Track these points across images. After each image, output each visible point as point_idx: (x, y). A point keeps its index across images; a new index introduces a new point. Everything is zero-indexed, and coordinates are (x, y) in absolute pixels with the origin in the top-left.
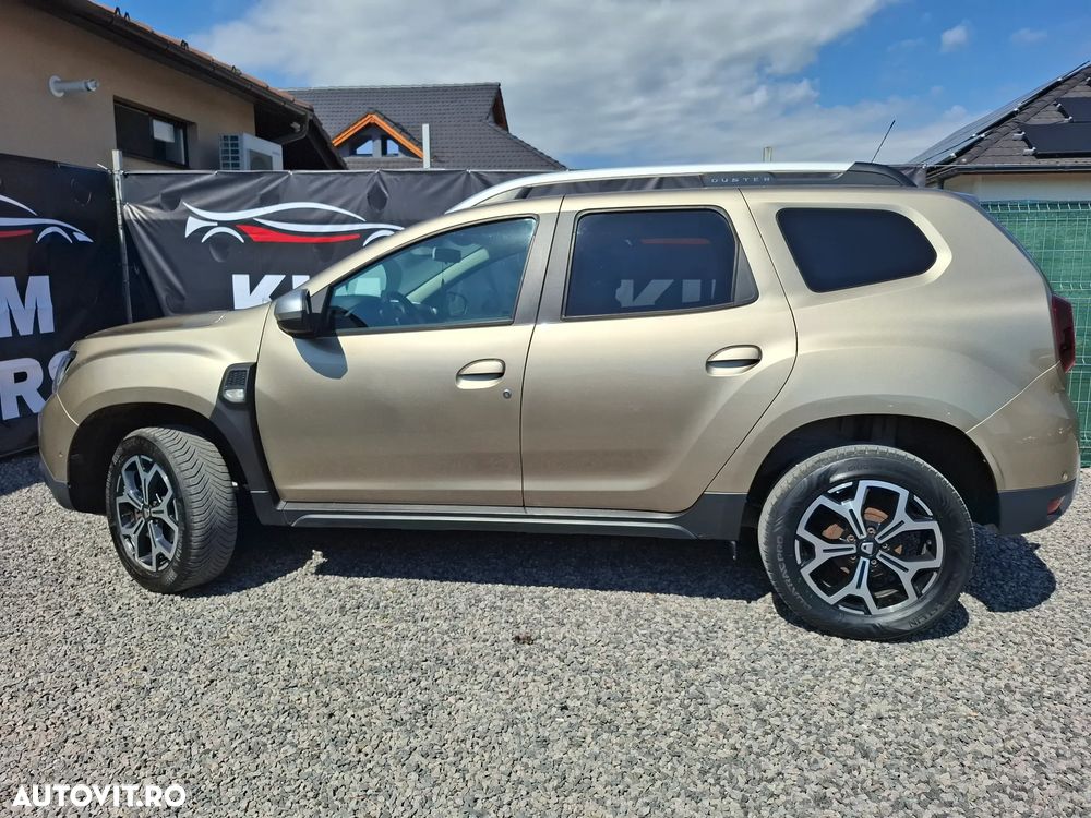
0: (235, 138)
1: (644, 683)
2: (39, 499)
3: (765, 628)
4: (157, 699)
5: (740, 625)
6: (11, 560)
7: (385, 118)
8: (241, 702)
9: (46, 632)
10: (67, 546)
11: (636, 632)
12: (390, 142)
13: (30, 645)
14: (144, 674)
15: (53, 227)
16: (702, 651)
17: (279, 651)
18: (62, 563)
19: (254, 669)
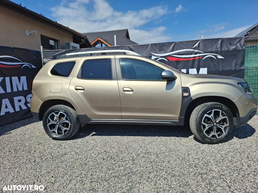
0: (69, 43)
1: (193, 180)
2: (25, 130)
3: (223, 162)
4: (56, 186)
5: (215, 161)
6: (18, 147)
7: (102, 39)
8: (79, 187)
9: (27, 166)
10: (32, 143)
11: (185, 164)
12: (103, 44)
13: (22, 170)
14: (52, 178)
15: (26, 64)
16: (206, 169)
17: (88, 171)
18: (31, 147)
19: (82, 176)
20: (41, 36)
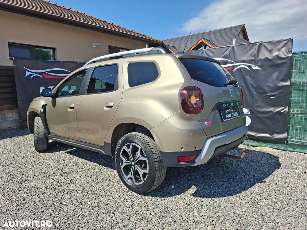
12: (207, 46)
20: (109, 46)
